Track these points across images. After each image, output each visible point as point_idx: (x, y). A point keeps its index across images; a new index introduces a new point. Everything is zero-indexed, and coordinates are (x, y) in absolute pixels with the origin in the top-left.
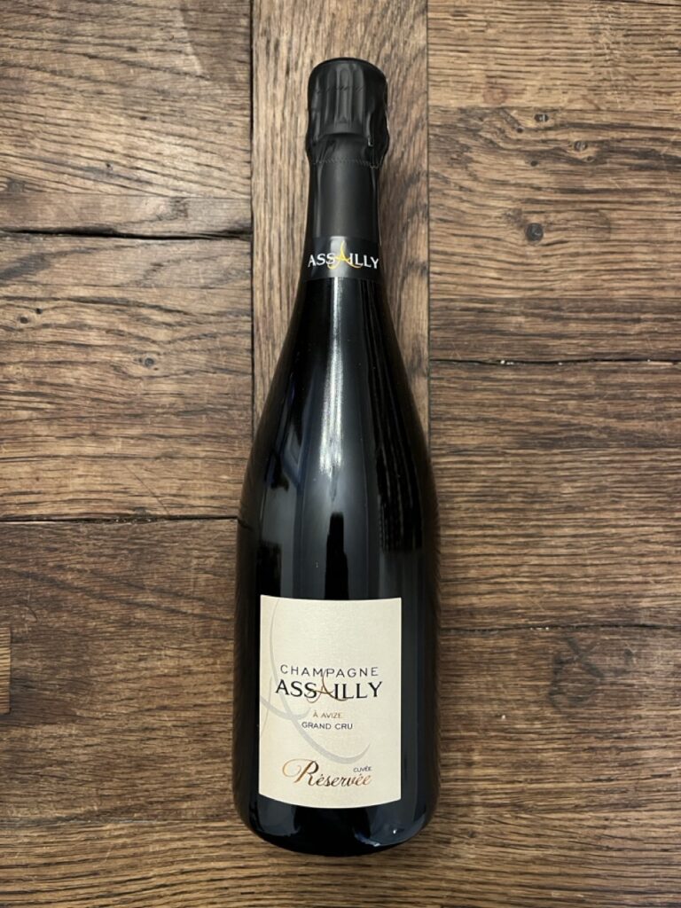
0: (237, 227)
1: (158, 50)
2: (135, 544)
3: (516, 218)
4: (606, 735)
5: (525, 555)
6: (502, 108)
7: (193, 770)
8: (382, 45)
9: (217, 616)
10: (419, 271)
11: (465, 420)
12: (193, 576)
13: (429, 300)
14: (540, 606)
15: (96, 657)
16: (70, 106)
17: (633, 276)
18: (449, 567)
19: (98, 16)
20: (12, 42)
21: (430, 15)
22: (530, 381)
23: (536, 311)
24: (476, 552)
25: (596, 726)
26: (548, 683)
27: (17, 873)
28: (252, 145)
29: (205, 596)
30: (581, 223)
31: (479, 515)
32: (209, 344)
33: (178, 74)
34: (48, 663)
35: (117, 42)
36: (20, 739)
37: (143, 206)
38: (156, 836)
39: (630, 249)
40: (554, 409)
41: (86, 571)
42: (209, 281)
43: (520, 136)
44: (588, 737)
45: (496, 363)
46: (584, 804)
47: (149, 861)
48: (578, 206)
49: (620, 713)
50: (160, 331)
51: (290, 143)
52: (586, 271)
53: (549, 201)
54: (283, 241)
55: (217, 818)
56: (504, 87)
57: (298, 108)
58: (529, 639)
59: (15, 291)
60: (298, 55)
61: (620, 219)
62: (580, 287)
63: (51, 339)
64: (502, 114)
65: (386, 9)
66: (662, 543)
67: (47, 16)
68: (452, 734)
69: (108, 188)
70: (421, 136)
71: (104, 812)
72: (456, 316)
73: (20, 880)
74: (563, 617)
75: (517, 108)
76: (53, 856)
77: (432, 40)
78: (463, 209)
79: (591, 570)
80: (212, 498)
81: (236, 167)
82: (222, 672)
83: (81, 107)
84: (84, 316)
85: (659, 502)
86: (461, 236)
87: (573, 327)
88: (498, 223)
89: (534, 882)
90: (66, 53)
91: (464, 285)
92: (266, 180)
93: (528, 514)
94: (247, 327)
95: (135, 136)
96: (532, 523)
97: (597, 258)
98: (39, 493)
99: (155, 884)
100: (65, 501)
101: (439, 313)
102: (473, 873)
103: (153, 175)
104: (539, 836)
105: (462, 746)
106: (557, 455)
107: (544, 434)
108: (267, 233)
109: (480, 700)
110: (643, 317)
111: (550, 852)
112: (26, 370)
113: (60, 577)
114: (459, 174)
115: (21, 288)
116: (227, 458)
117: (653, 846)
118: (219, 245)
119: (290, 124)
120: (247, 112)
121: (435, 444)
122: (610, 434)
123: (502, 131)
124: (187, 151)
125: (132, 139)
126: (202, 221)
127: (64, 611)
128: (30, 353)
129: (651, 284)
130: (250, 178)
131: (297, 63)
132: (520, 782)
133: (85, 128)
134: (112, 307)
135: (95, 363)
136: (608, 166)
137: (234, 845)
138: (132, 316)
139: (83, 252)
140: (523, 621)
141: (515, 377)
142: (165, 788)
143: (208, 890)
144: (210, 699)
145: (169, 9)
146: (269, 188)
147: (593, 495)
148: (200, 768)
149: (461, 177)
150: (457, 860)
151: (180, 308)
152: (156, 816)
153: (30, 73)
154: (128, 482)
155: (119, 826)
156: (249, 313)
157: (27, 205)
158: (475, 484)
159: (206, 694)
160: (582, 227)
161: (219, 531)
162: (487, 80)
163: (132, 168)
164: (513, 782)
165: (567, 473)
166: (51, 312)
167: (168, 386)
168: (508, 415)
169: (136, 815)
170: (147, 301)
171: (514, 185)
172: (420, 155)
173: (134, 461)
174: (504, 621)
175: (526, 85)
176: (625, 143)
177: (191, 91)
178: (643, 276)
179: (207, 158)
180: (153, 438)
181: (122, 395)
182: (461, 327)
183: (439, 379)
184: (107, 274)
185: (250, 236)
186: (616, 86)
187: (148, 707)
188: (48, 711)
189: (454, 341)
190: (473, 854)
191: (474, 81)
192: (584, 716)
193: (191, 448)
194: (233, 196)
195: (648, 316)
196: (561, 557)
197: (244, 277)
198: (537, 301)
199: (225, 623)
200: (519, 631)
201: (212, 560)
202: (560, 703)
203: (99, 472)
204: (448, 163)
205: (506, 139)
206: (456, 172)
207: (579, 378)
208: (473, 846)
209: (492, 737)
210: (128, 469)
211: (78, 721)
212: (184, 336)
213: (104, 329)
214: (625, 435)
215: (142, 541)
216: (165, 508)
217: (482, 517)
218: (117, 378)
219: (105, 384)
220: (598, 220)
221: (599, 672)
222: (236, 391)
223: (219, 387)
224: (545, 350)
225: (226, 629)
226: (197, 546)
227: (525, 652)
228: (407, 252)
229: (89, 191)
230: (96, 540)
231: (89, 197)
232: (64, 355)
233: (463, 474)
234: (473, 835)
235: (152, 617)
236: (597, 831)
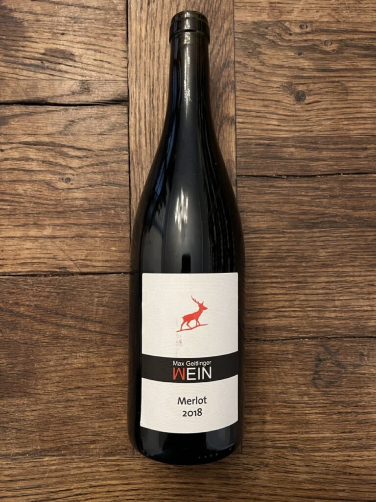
0: (119, 97)
2: (60, 289)
3: (289, 88)
4: (349, 405)
5: (297, 294)
6: (280, 21)
7: (96, 424)
9: (110, 332)
10: (230, 121)
11: (258, 212)
12: (95, 308)
13: (236, 139)
14: (305, 325)
15: (38, 357)
17: (362, 122)
18: (250, 302)
22: (299, 187)
23: (302, 145)
24: (267, 293)
25: (342, 399)
26: (312, 373)
28: (127, 48)
29: (103, 320)
30: (330, 90)
31: (268, 270)
32: (104, 168)
33: (84, 7)
34: (10, 361)
37: (63, 86)
38: (75, 465)
39: (359, 105)
40: (314, 204)
41: (32, 306)
42: (103, 130)
43: (291, 38)
44: (338, 405)
45: (279, 177)
46: (335, 447)
47: (71, 480)
48: (327, 80)
49: (357, 391)
50: (74, 161)
51: (150, 45)
52: (333, 119)
53: (309, 76)
54: (147, 105)
55: (111, 454)
56: (279, 8)
57: (155, 24)
58: (303, 346)
61: (353, 87)
62: (329, 129)
63: (9, 167)
64: (279, 24)
68: (253, 404)
69: (43, 76)
70: (230, 39)
71: (44, 450)
72: (252, 148)
74: (321, 332)
75: (289, 21)
76: (15, 476)
78: (256, 83)
79: (337, 303)
80: (106, 261)
81: (118, 62)
82: (114, 366)
84: (29, 153)
86: (255, 99)
87: (325, 154)
88: (279, 91)
89: (304, 494)
92: (136, 68)
93: (299, 269)
94: (126, 157)
95: (57, 44)
96: (300, 275)
97: (339, 111)
98: (3, 259)
99: (75, 493)
100: (19, 264)
101: (242, 147)
102: (267, 488)
103: (69, 67)
104: (307, 466)
105: (259, 411)
106: (316, 233)
107: (308, 220)
108: (137, 101)
109: (270, 383)
110: (368, 146)
111: (315, 476)
113: (16, 309)
114: (254, 62)
116: (115, 237)
118: (109, 110)
119: (150, 33)
120: (124, 28)
122: (349, 219)
123: (281, 35)
124: (89, 52)
125: (55, 46)
126: (98, 94)
127: (20, 330)
129: (374, 126)
130: (127, 68)
132: (296, 433)
133: (29, 41)
134: (45, 147)
135: (36, 181)
136: (345, 54)
137: (122, 470)
138: (57, 152)
139: (28, 115)
140: (296, 335)
141: (290, 185)
142: (80, 436)
143: (107, 498)
144: (105, 383)
146: (138, 73)
147: (339, 257)
148: (101, 424)
149: (255, 64)
150: (257, 481)
151: (85, 147)
152: (73, 452)
154: (56, 252)
155: (55, 458)
156: (127, 149)
158: (266, 251)
159: (104, 380)
160: (330, 92)
161: (113, 281)
162: (270, 5)
163: (56, 64)
164: (291, 433)
165: (323, 244)
166: (10, 151)
167: (78, 194)
168: (286, 208)
169: (63, 452)
170: (66, 143)
171: (287, 67)
172: (230, 51)
173: (60, 240)
174: (285, 334)
175: (294, 8)
176: (355, 41)
177: (91, 17)
178: (369, 122)
179: (101, 56)
180: (70, 226)
181: (52, 200)
182: (256, 155)
183: (243, 187)
184: (42, 127)
185: (127, 103)
186: (349, 7)
187: (69, 387)
188: (10, 390)
189: (251, 164)
190: (267, 477)
191: (262, 6)
192: (335, 393)
193: (93, 231)
194: (117, 79)
195: (372, 146)
196: (320, 295)
197: (124, 128)
198: (302, 138)
199: (115, 337)
200: (294, 341)
201: (106, 298)
202: (320, 385)
203: (39, 246)
204: (247, 55)
205: (283, 40)
206: (251, 61)
207: (329, 185)
208: (267, 472)
209: (278, 405)
210: (56, 244)
211: (28, 396)
212: (88, 164)
213: (41, 161)
214: (357, 220)
215: (65, 288)
216: (78, 267)
217: (270, 271)
218: (49, 190)
219: (41, 193)
220: (340, 88)
221: (343, 366)
222: (120, 196)
223: (109, 194)
224: (309, 168)
225: (115, 340)
226: (98, 291)
227: (298, 354)
228: (222, 110)
229: (31, 78)
230: (37, 287)
231: (31, 81)
232: (17, 177)
233: (258, 245)
234: (266, 466)
235: (71, 333)
236: (344, 463)
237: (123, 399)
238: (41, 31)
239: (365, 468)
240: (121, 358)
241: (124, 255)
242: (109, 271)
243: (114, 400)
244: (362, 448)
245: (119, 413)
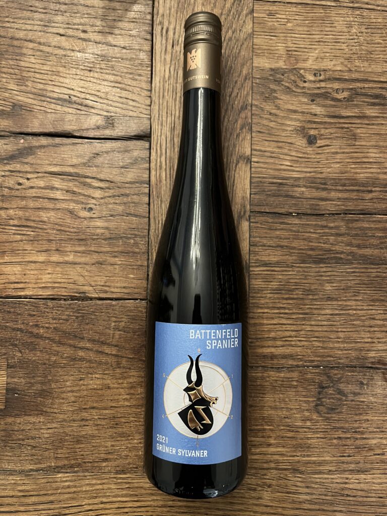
0: (142, 133)
1: (99, 32)
2: (79, 313)
3: (302, 131)
4: (348, 430)
5: (303, 324)
6: (295, 69)
7: (109, 444)
8: (227, 32)
9: (125, 355)
10: (245, 161)
11: (270, 246)
12: (112, 332)
13: (251, 177)
14: (310, 354)
15: (55, 378)
16: (49, 63)
17: (368, 166)
18: (259, 330)
19: (65, 12)
20: (16, 26)
21: (255, 15)
22: (308, 225)
23: (312, 185)
24: (275, 322)
25: (342, 425)
26: (315, 399)
27: (7, 500)
28: (151, 87)
29: (119, 344)
30: (339, 135)
31: (277, 301)
32: (125, 199)
33: (111, 46)
34: (28, 381)
35: (76, 27)
36: (11, 424)
37: (88, 120)
38: (87, 481)
39: (367, 151)
40: (321, 241)
41: (51, 328)
42: (125, 164)
43: (306, 85)
44: (338, 431)
45: (290, 214)
46: (334, 470)
47: (83, 496)
48: (338, 125)
49: (357, 418)
50: (97, 191)
51: (173, 86)
52: (341, 162)
53: (321, 122)
54: (168, 142)
55: (123, 472)
56: (296, 57)
57: (179, 66)
58: (305, 374)
59: (15, 168)
60: (179, 36)
61: (361, 133)
62: (338, 172)
63: (34, 195)
64: (295, 72)
65: (230, 11)
66: (382, 320)
67: (36, 12)
68: (259, 427)
69: (70, 110)
70: (248, 84)
71: (57, 467)
72: (266, 186)
73: (8, 504)
74: (324, 361)
75: (304, 69)
76: (28, 491)
77: (256, 29)
78: (272, 126)
79: (341, 335)
80: (124, 287)
81: (142, 100)
82: (128, 388)
83: (55, 63)
84: (54, 182)
85: (381, 296)
86: (270, 141)
87: (333, 194)
88: (292, 134)
90: (47, 33)
91: (271, 169)
92: (159, 107)
93: (305, 301)
94: (147, 191)
95: (85, 81)
96: (307, 307)
97: (347, 155)
98: (25, 283)
99: (86, 509)
100: (40, 288)
101: (255, 184)
102: (269, 508)
103: (95, 103)
104: (308, 487)
105: (265, 434)
106: (323, 268)
107: (315, 255)
108: (159, 137)
109: (275, 408)
110: (373, 189)
111: (314, 497)
112: (20, 212)
113: (35, 331)
114: (270, 106)
115: (18, 165)
116: (133, 265)
117: (374, 495)
118: (132, 144)
119: (174, 75)
120: (149, 69)
121: (253, 259)
122: (353, 256)
123: (296, 82)
124: (114, 89)
125: (83, 82)
126: (123, 130)
127: (38, 350)
128: (22, 203)
129: (379, 171)
130: (150, 106)
131: (178, 41)
132: (298, 456)
133: (57, 75)
134: (70, 177)
135: (59, 209)
136: (355, 103)
137: (132, 488)
138: (81, 183)
139: (54, 146)
140: (301, 363)
141: (300, 222)
142: (93, 454)
144: (120, 403)
145: (107, 9)
146: (161, 112)
147: (343, 291)
148: (113, 443)
149: (271, 107)
150: (261, 501)
151: (108, 179)
152: (86, 470)
153: (26, 44)
154: (76, 278)
155: (68, 475)
156: (148, 182)
157: (23, 118)
158: (275, 283)
159: (118, 401)
160: (339, 137)
161: (127, 307)
162: (287, 52)
163: (83, 99)
164: (294, 456)
165: (329, 279)
166: (35, 180)
167: (99, 223)
168: (295, 244)
169: (76, 469)
170: (90, 175)
171: (301, 112)
172: (248, 94)
173: (80, 266)
174: (291, 362)
175: (309, 56)
176: (366, 90)
177: (118, 55)
178: (375, 166)
179: (126, 94)
180: (91, 253)
181: (74, 228)
182: (269, 193)
183: (255, 222)
184: (68, 159)
185: (149, 139)
186: (361, 57)
187: (84, 407)
188: (27, 408)
189: (265, 201)
190: (269, 497)
191: (279, 53)
192: (335, 419)
193: (112, 259)
194: (141, 116)
195: (377, 189)
196: (324, 327)
197: (145, 162)
198: (313, 179)
199: (131, 360)
200: (299, 368)
201: (123, 323)
202: (322, 411)
203: (59, 271)
204: (263, 99)
205: (297, 86)
206: (268, 104)
207: (336, 224)
208: (270, 492)
209: (282, 429)
210: (76, 270)
211: (44, 414)
212: (111, 195)
213: (65, 190)
214: (362, 257)
215: (83, 312)
216: (97, 293)
217: (279, 302)
218: (71, 218)
219: (65, 221)
220: (349, 133)
221: (344, 394)
222: (139, 226)
223: (129, 225)
224: (317, 207)
225: (129, 363)
226: (115, 315)
227: (302, 381)
228: (239, 150)
229: (58, 112)
230: (57, 310)
231: (59, 115)
232: (42, 204)
233: (268, 278)
234: (269, 486)
235: (87, 355)
236: (341, 485)
237: (136, 419)
238: (68, 66)
239: (361, 490)
240: (135, 380)
241: (142, 283)
242: (126, 297)
243: (128, 421)
244: (359, 471)
245: (131, 432)
